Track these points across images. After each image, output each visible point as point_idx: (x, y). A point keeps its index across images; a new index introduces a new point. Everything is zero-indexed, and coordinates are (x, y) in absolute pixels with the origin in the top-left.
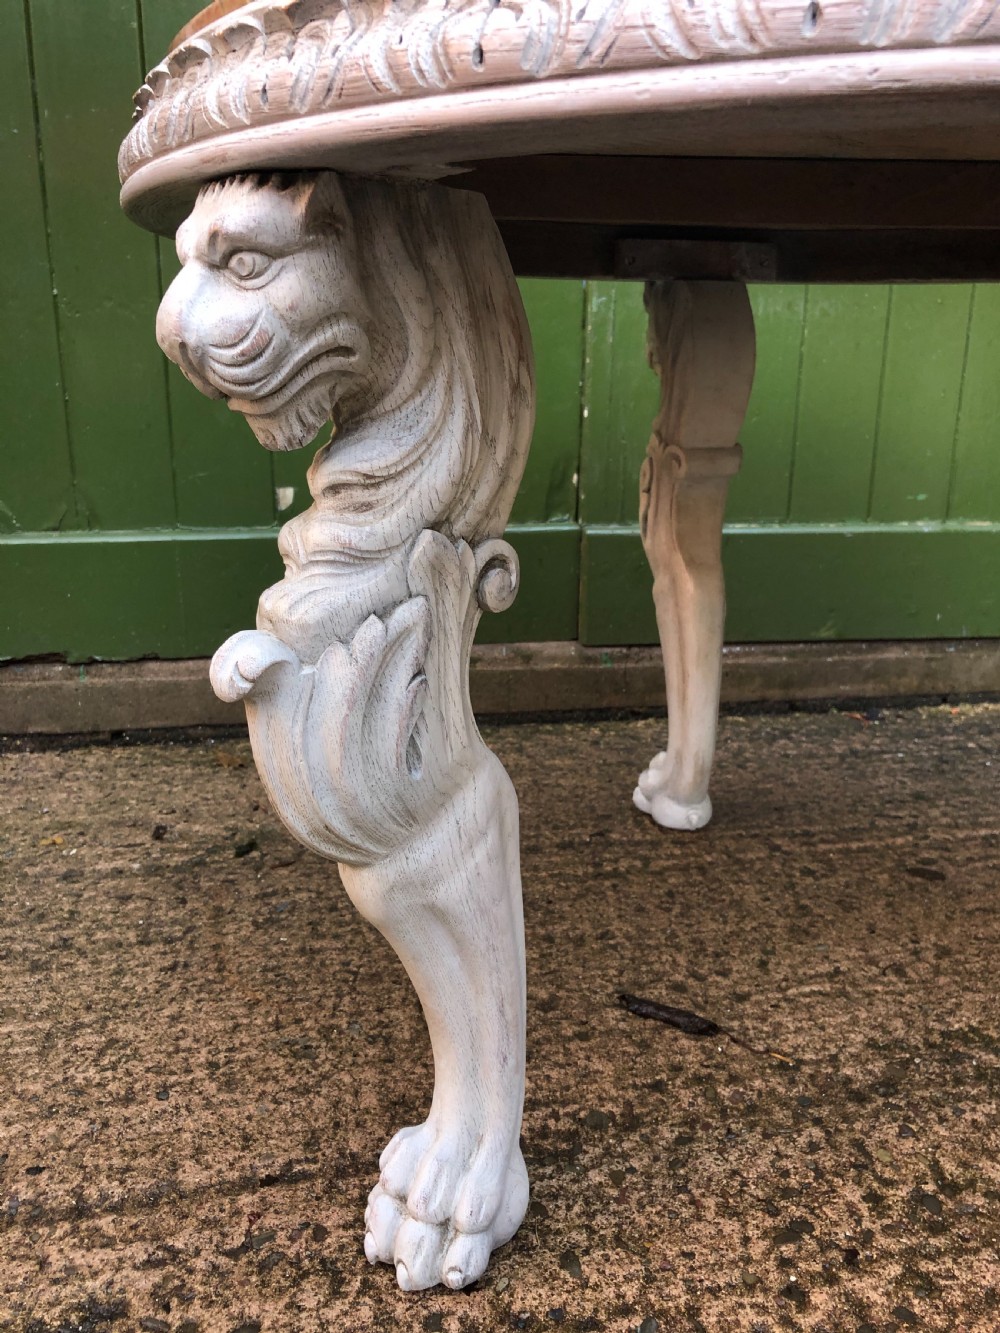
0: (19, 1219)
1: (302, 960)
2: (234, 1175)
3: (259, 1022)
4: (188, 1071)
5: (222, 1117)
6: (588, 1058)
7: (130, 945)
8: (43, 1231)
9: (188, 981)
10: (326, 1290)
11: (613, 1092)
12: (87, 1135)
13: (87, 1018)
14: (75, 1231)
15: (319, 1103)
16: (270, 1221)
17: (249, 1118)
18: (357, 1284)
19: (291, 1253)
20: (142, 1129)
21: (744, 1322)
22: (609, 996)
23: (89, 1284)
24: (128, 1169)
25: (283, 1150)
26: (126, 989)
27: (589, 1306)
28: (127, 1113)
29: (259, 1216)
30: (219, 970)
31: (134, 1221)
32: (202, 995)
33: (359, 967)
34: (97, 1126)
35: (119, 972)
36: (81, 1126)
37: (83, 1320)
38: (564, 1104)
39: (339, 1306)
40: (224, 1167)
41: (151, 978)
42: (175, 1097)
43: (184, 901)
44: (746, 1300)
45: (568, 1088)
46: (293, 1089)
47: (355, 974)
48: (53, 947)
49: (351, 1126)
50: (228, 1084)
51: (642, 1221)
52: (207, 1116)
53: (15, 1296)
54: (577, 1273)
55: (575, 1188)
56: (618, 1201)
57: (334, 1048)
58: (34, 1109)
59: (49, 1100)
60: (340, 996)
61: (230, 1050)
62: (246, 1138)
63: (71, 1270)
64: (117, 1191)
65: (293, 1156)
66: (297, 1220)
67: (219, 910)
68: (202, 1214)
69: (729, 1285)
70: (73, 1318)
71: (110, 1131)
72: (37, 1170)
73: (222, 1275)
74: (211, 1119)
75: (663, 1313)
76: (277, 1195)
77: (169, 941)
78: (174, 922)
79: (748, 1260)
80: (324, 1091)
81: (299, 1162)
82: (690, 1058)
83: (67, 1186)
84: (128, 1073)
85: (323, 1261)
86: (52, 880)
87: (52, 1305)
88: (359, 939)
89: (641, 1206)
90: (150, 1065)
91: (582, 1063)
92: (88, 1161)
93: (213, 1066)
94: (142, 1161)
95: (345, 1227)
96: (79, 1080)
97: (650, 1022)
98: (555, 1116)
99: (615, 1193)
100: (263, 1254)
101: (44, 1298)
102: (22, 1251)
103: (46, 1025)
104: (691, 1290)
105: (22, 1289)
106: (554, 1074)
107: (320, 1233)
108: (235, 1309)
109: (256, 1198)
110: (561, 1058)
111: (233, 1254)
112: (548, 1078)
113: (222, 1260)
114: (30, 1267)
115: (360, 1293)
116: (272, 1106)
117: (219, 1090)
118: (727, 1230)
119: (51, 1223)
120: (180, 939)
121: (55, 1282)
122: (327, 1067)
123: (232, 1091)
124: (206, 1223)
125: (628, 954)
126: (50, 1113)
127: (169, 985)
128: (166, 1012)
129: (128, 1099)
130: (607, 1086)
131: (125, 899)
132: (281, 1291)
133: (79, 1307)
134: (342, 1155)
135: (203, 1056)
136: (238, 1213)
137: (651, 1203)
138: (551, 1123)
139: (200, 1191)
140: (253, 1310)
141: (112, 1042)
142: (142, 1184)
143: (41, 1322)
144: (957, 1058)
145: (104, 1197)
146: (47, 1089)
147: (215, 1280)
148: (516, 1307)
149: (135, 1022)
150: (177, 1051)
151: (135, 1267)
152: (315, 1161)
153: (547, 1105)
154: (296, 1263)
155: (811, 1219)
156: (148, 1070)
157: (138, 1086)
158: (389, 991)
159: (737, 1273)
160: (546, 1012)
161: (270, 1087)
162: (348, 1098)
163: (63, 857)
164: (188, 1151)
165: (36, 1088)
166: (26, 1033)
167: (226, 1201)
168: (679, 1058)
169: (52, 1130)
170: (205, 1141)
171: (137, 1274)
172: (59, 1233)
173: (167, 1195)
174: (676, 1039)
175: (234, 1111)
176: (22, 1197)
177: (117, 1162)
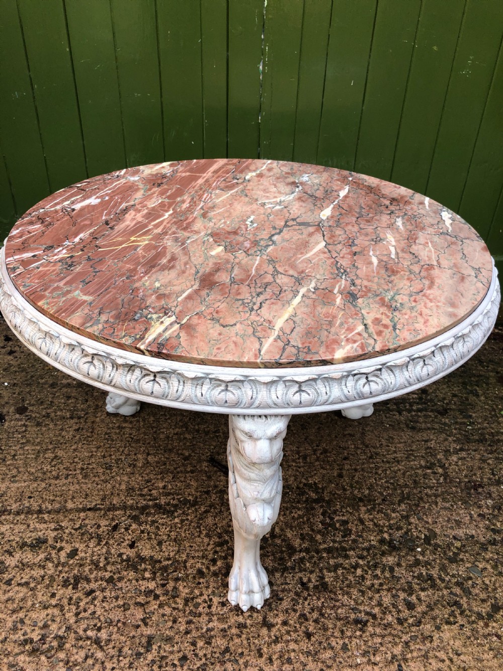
0: (24, 511)
1: (117, 431)
2: (81, 506)
3: (99, 454)
4: (75, 470)
5: (81, 488)
6: (191, 480)
7: (67, 419)
8: (30, 516)
9: (82, 435)
10: (96, 543)
11: (194, 493)
12: (45, 488)
13: (50, 447)
14: (38, 518)
15: (109, 486)
16: (87, 522)
17: (89, 489)
18: (104, 543)
19: (90, 531)
20: (59, 488)
21: (197, 567)
22: (207, 456)
23: (39, 533)
24: (54, 500)
25: (95, 501)
26: (63, 437)
27: (160, 557)
28: (56, 482)
29: (84, 520)
30: (92, 432)
31: (53, 516)
32: (85, 442)
33: (134, 436)
34: (48, 486)
35: (62, 430)
36: (43, 485)
37: (37, 542)
38: (178, 495)
39: (99, 547)
40: (79, 503)
41: (71, 433)
42: (70, 479)
43: (87, 401)
44: (200, 561)
45: (181, 490)
46: (103, 480)
47: (132, 438)
48: (44, 416)
49: (116, 495)
50: (85, 476)
51: (183, 535)
52: (77, 487)
53: (20, 534)
54: (161, 547)
55: (170, 523)
56: (180, 528)
57: (118, 467)
58: (32, 478)
59: (36, 475)
60: (125, 447)
61: (88, 464)
62: (87, 495)
63: (35, 528)
64: (50, 507)
65: (98, 503)
66: (94, 522)
67: (97, 405)
68: (70, 517)
69: (198, 556)
70: (34, 542)
71: (51, 488)
72: (30, 497)
73: (72, 535)
74: (78, 488)
75: (178, 561)
76: (90, 514)
77: (79, 418)
78: (82, 410)
79: (206, 550)
80: (111, 482)
81: (99, 504)
82: (221, 483)
83: (38, 504)
84: (59, 469)
85: (98, 535)
86: (47, 386)
87: (29, 538)
88: (137, 424)
89: (185, 531)
90: (65, 466)
91: (188, 481)
92: (44, 496)
93: (82, 469)
94: (58, 498)
95: (106, 526)
96: (45, 470)
97: (215, 469)
98: (174, 499)
99: (179, 526)
100: (83, 531)
101: (28, 536)
102: (24, 522)
103: (38, 448)
104: (187, 556)
105: (23, 533)
106: (178, 484)
107: (99, 527)
108: (73, 545)
109: (85, 514)
110: (182, 479)
111: (76, 530)
112: (177, 485)
113: (73, 531)
114: (25, 526)
115: (105, 545)
116: (95, 486)
117: (82, 478)
118: (205, 541)
119: (32, 514)
120: (83, 417)
121: (31, 532)
122: (114, 474)
123: (85, 479)
124: (71, 520)
125: (220, 440)
126: (35, 480)
127: (75, 437)
128: (73, 447)
129: (57, 478)
130: (192, 490)
131: (69, 398)
132: (85, 541)
133: (36, 539)
134: (111, 504)
135: (80, 466)
136: (79, 518)
137: (188, 530)
138: (172, 501)
139: (71, 510)
140: (77, 546)
141: (56, 456)
142: (57, 506)
143: (26, 542)
144: (303, 493)
145: (47, 508)
146: (36, 471)
147: (70, 536)
148: (142, 554)
149: (64, 450)
150: (73, 462)
151: (51, 530)
152: (103, 505)
153: (173, 495)
154: (91, 535)
155: (229, 540)
156: (64, 468)
157: (61, 474)
158: (141, 447)
159: (202, 553)
160: (185, 461)
161: (97, 479)
162: (117, 485)
163: (52, 375)
164: (70, 497)
165: (33, 470)
166: (33, 450)
167: (77, 514)
168: (218, 483)
169: (36, 485)
170: (75, 495)
171: (51, 532)
172: (34, 518)
173: (63, 510)
174: (220, 476)
175: (85, 486)
176: (26, 505)
177: (51, 498)
